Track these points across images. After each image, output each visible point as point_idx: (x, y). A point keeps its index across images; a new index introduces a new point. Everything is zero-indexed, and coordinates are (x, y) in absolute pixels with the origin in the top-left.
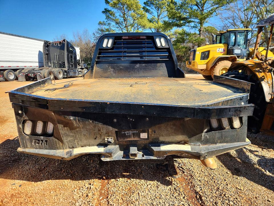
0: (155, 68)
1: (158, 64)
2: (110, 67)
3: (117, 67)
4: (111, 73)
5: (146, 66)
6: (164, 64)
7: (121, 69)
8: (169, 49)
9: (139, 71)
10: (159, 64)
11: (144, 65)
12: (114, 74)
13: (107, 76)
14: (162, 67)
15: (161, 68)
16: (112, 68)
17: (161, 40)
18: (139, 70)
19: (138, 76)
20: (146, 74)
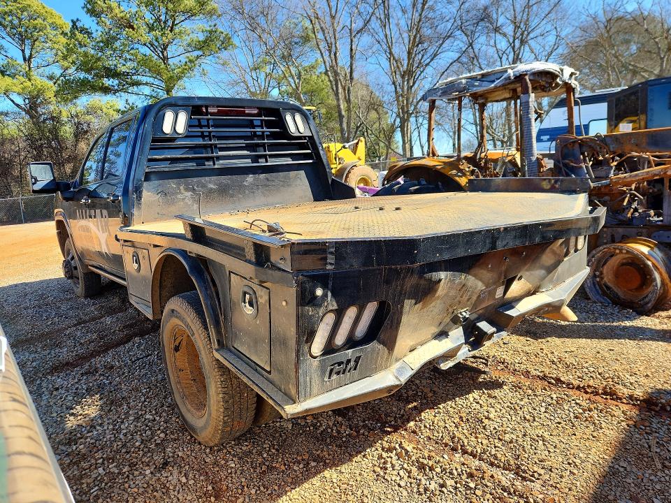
0: (286, 183)
1: (292, 174)
2: (181, 188)
3: (202, 187)
4: (187, 203)
5: (267, 179)
6: (302, 172)
7: (211, 191)
8: (311, 138)
9: (253, 192)
11: (262, 176)
14: (300, 179)
15: (298, 182)
16: (187, 189)
17: (296, 118)
18: (254, 188)
20: (271, 199)
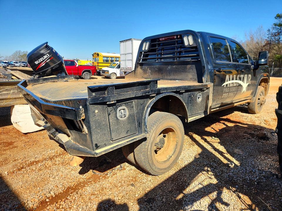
0: (184, 71)
2: (148, 69)
3: (154, 69)
4: (149, 74)
5: (176, 68)
6: (194, 66)
8: (197, 47)
10: (189, 65)
11: (174, 66)
12: (151, 75)
13: (147, 77)
14: (192, 69)
16: (150, 69)
17: (189, 38)
18: (170, 72)
19: (169, 78)
20: (176, 77)
